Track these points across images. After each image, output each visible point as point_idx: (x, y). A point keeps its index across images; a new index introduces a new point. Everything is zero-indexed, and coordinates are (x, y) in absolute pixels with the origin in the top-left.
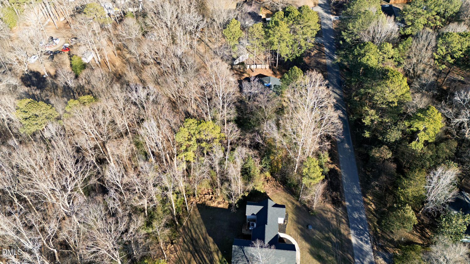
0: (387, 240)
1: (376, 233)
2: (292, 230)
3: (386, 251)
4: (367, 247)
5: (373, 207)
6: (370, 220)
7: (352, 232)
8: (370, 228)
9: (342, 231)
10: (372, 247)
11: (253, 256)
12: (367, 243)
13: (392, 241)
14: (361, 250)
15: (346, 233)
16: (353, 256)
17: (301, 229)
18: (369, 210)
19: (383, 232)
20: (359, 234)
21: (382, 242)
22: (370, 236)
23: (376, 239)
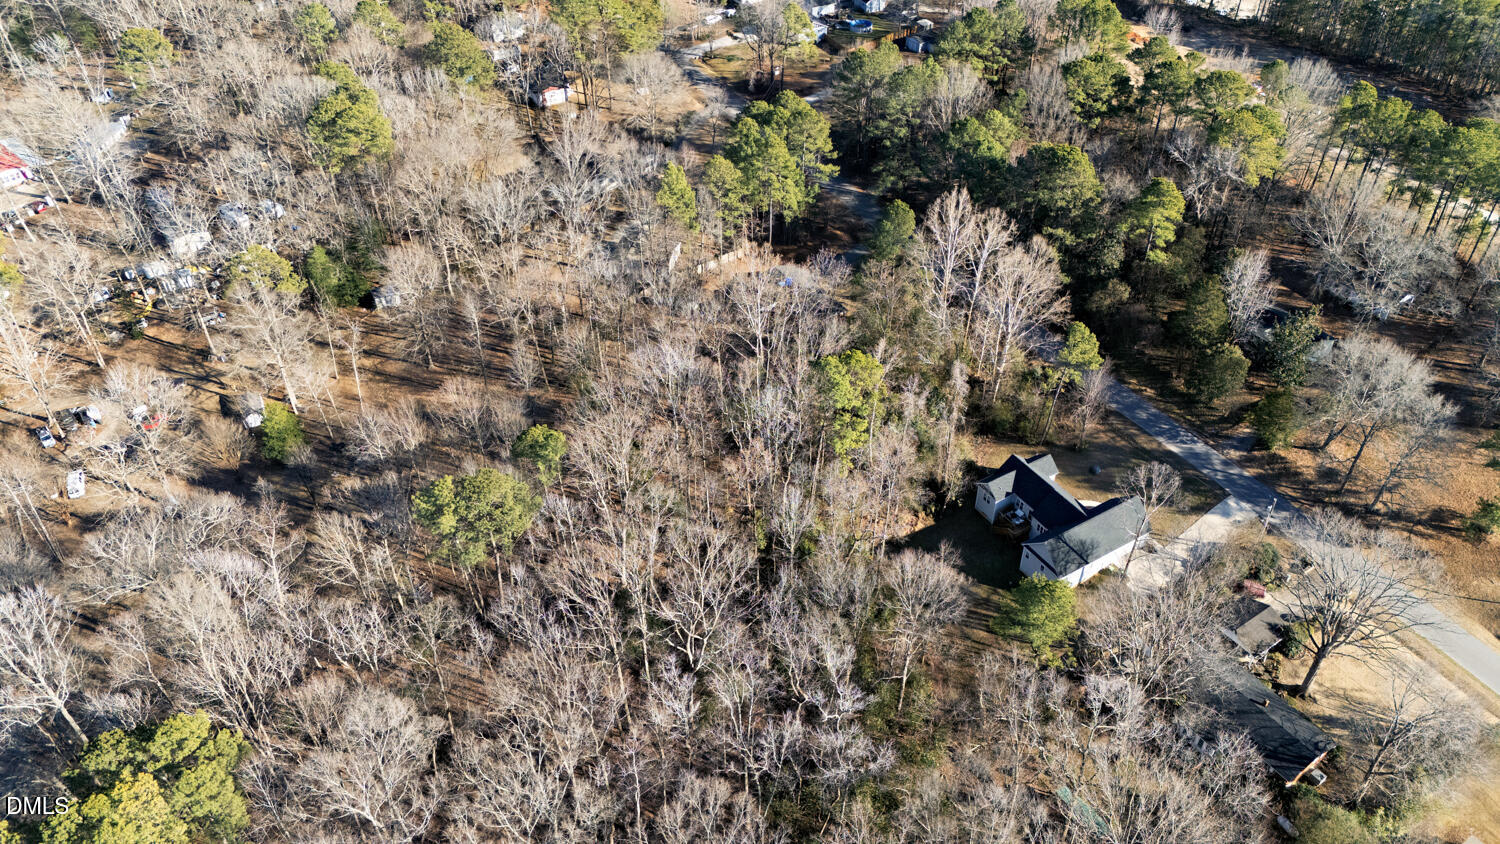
0: (1214, 422)
1: (1191, 424)
2: (1076, 490)
3: (1227, 437)
4: (1200, 447)
5: (1150, 392)
6: (1165, 410)
7: (1161, 439)
8: (1177, 421)
9: (1147, 446)
10: (1207, 443)
11: (1083, 543)
12: (1195, 442)
13: (1223, 420)
14: (1196, 455)
15: (1154, 446)
16: (1195, 469)
17: (1085, 481)
18: (1150, 398)
19: (1198, 416)
20: (1173, 437)
21: (1210, 429)
22: (1187, 431)
23: (1200, 431)
